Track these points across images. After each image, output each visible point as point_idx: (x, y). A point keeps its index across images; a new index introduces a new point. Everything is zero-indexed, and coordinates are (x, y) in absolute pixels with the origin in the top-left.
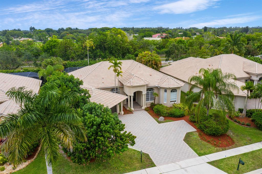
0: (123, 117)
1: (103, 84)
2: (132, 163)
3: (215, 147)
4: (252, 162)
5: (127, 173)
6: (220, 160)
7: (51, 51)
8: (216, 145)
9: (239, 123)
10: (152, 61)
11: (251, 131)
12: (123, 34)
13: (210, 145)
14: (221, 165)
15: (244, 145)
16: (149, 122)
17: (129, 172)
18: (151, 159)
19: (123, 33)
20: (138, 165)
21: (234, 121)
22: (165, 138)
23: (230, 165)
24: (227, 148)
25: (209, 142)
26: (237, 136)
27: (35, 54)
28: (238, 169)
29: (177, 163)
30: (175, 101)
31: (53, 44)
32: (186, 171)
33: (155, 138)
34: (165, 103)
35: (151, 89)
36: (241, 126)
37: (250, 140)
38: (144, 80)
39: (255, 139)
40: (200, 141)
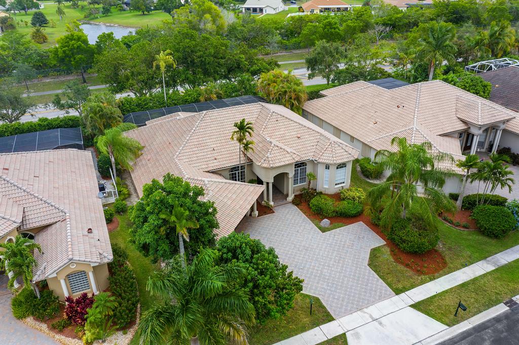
1: (215, 161)
2: (296, 317)
3: (419, 276)
4: (475, 299)
5: (293, 336)
6: (428, 298)
7: (72, 59)
8: (420, 272)
9: (451, 222)
10: (290, 92)
11: (471, 237)
12: (216, 13)
13: (410, 273)
14: (430, 308)
15: (462, 267)
16: (305, 230)
17: (296, 334)
18: (324, 307)
19: (215, 10)
20: (306, 320)
21: (443, 219)
22: (338, 262)
23: (444, 308)
25: (407, 266)
26: (450, 249)
27: (37, 64)
28: (455, 315)
29: (365, 310)
30: (344, 183)
32: (380, 324)
33: (322, 263)
34: (325, 186)
35: (300, 164)
36: (455, 229)
37: (470, 257)
38: (291, 152)
39: (477, 255)
40: (395, 264)
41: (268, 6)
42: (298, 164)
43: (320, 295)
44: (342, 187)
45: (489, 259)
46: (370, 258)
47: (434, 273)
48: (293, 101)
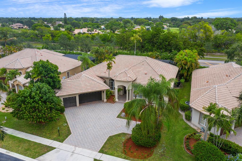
1: (104, 73)
9: (185, 146)
17: (44, 138)
18: (67, 137)
20: (55, 136)
21: (185, 142)
26: (162, 155)
33: (95, 126)
36: (184, 149)
38: (129, 77)
40: (121, 143)
43: (74, 133)
46: (116, 135)
47: (131, 157)
48: (184, 66)
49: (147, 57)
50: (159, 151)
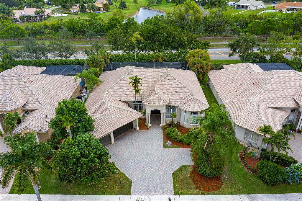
0: (136, 133)
1: (126, 96)
3: (196, 189)
5: (104, 195)
8: (198, 187)
9: (245, 166)
10: (198, 64)
11: (251, 178)
12: (196, 9)
13: (192, 186)
16: (156, 144)
17: (106, 195)
20: (117, 190)
21: (242, 162)
22: (158, 167)
24: (208, 192)
25: (194, 181)
26: (231, 181)
31: (113, 23)
33: (149, 164)
34: (184, 123)
35: (172, 106)
36: (245, 169)
37: (239, 190)
38: (163, 99)
39: (245, 190)
40: (188, 178)
41: (251, 5)
42: (171, 107)
43: (134, 180)
44: (193, 125)
45: (251, 195)
46: (177, 170)
47: (207, 191)
48: (199, 69)
49: (167, 68)
50: (225, 177)
